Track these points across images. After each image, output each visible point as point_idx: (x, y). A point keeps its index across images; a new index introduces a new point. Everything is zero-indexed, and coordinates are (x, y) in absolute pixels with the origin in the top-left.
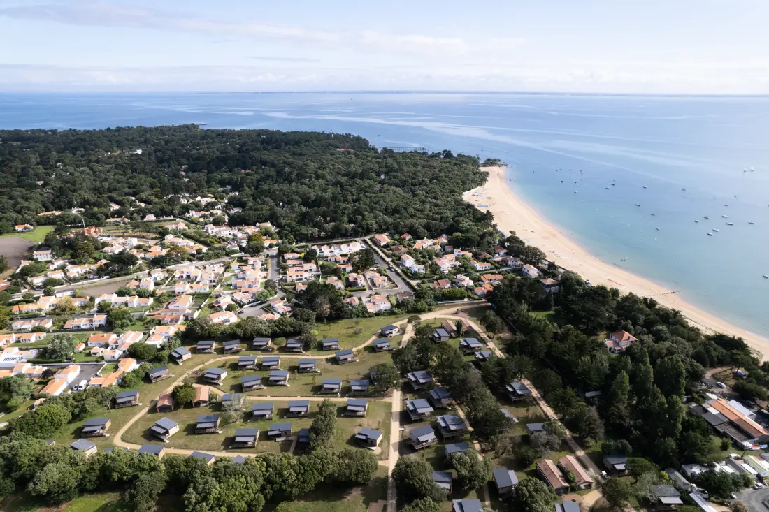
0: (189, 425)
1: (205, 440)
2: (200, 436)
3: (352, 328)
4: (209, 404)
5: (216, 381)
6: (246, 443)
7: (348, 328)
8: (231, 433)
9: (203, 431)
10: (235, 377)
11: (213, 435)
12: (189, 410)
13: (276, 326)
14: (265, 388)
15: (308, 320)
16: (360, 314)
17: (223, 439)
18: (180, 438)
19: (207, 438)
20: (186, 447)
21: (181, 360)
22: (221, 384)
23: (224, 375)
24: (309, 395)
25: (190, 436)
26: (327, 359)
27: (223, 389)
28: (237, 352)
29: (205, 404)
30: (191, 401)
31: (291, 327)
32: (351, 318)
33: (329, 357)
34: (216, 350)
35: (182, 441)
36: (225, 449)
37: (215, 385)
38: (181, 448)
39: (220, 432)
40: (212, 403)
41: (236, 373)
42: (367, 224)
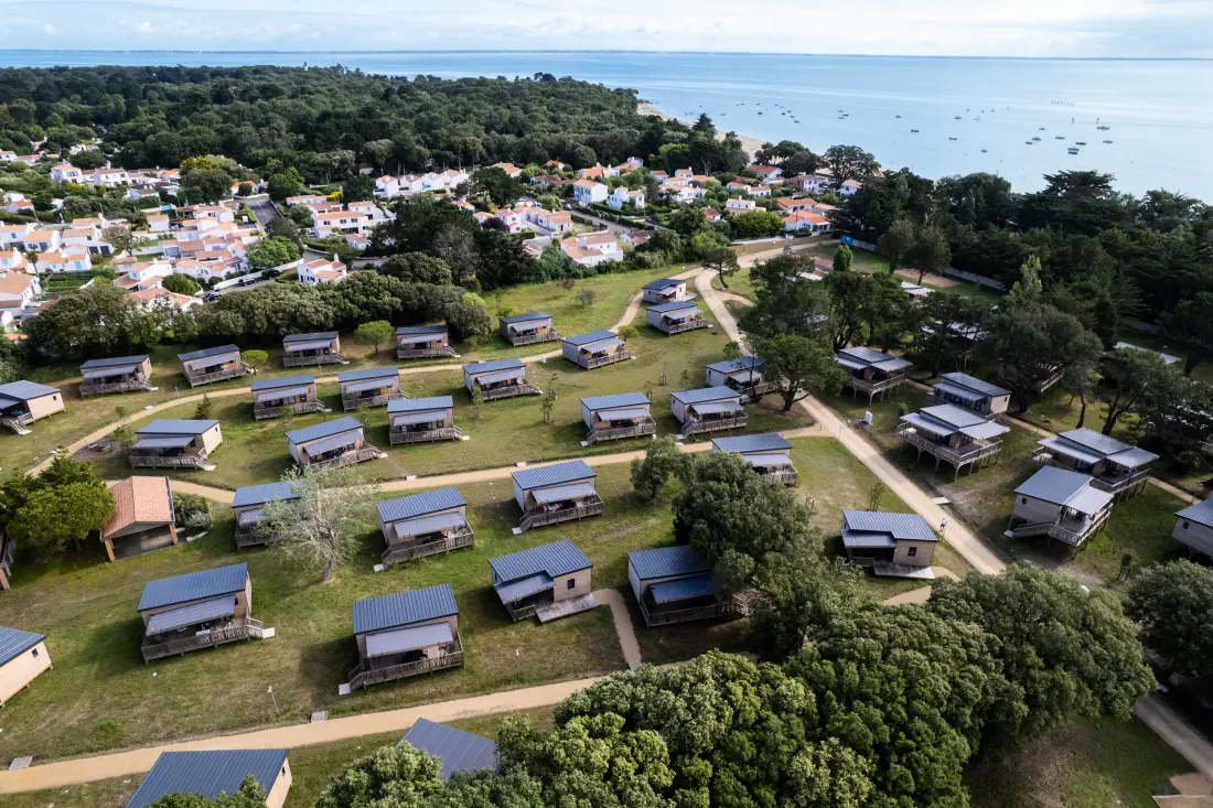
0: (103, 634)
1: (205, 680)
2: (172, 670)
3: (555, 298)
4: (182, 536)
5: (186, 460)
6: (416, 655)
7: (548, 300)
8: (323, 626)
9: (182, 644)
10: (256, 441)
11: (235, 654)
12: (93, 575)
13: (346, 296)
14: (384, 455)
15: (435, 279)
16: (561, 271)
17: (290, 659)
18: (65, 701)
19: (209, 670)
20: (107, 739)
21: (23, 419)
22: (209, 468)
23: (212, 437)
24: (551, 454)
25: (115, 681)
26: (540, 363)
27: (220, 481)
28: (236, 379)
29: (162, 540)
30: (94, 534)
31: (393, 295)
32: (539, 280)
33: (544, 357)
34: (154, 381)
35: (76, 714)
36: (320, 703)
37: (187, 472)
38: (78, 753)
39: (268, 633)
40: (194, 530)
41: (255, 430)
42: (465, 142)
